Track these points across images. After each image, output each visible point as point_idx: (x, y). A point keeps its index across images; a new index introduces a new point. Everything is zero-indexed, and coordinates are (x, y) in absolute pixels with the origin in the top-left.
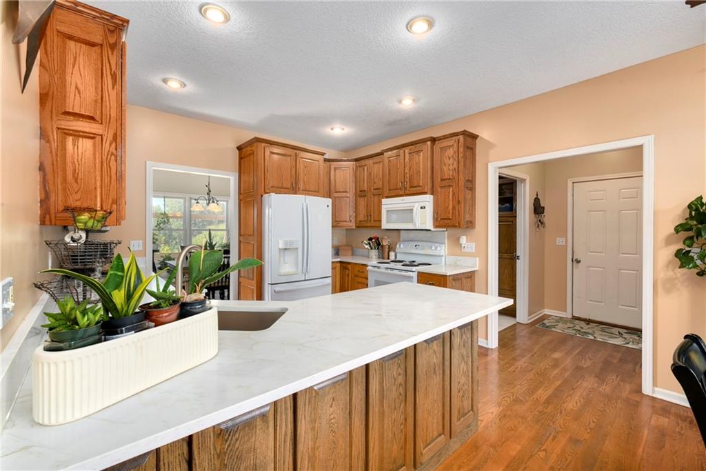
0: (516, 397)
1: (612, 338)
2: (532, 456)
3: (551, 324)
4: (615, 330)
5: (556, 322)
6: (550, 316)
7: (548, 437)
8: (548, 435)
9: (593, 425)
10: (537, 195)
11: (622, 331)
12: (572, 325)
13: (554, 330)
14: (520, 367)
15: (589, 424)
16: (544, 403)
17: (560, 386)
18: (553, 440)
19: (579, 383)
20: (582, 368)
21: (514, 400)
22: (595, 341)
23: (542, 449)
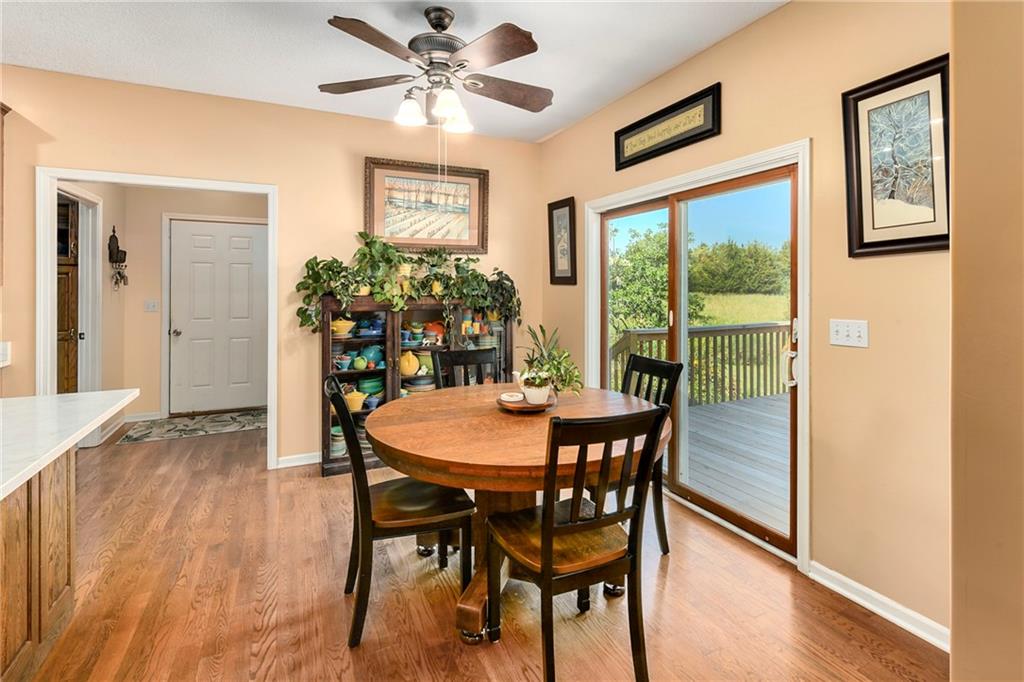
0: (120, 544)
1: (225, 426)
2: (169, 591)
3: (139, 434)
4: (227, 417)
5: (147, 429)
6: (136, 423)
7: (183, 562)
8: (182, 559)
9: (229, 522)
10: (114, 231)
11: (234, 415)
12: (172, 427)
13: (147, 440)
14: (110, 507)
15: (225, 523)
16: (165, 530)
17: (179, 502)
18: (191, 558)
19: (202, 489)
20: (200, 472)
21: (118, 550)
22: (207, 435)
23: (181, 575)
